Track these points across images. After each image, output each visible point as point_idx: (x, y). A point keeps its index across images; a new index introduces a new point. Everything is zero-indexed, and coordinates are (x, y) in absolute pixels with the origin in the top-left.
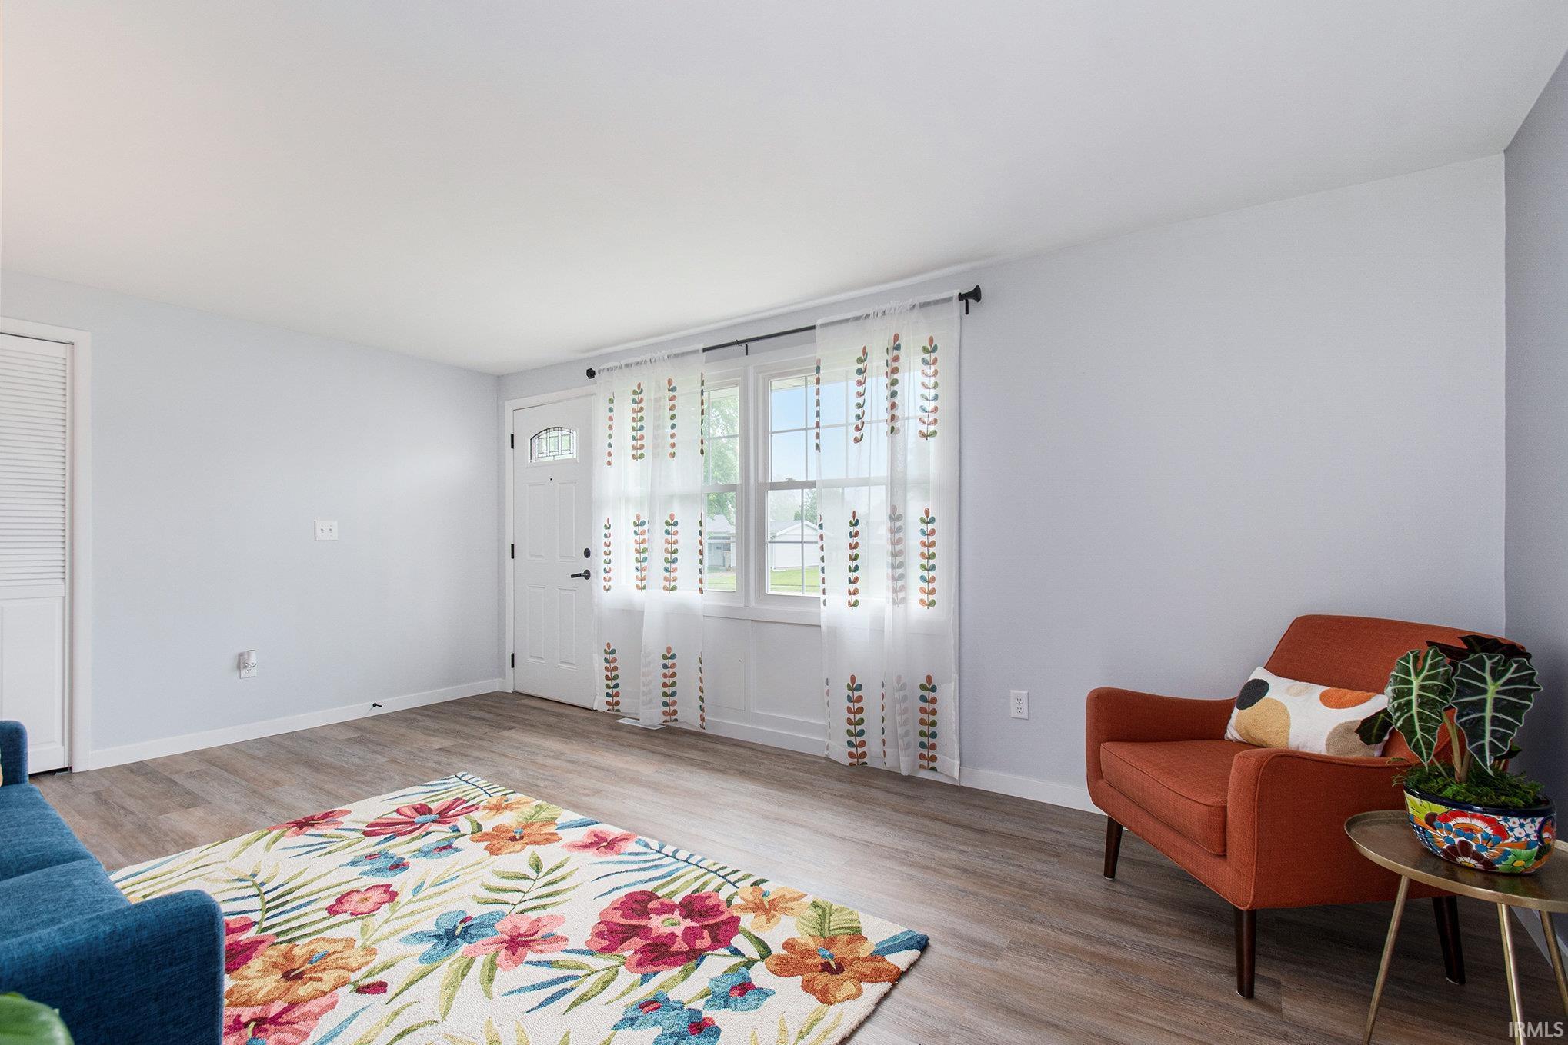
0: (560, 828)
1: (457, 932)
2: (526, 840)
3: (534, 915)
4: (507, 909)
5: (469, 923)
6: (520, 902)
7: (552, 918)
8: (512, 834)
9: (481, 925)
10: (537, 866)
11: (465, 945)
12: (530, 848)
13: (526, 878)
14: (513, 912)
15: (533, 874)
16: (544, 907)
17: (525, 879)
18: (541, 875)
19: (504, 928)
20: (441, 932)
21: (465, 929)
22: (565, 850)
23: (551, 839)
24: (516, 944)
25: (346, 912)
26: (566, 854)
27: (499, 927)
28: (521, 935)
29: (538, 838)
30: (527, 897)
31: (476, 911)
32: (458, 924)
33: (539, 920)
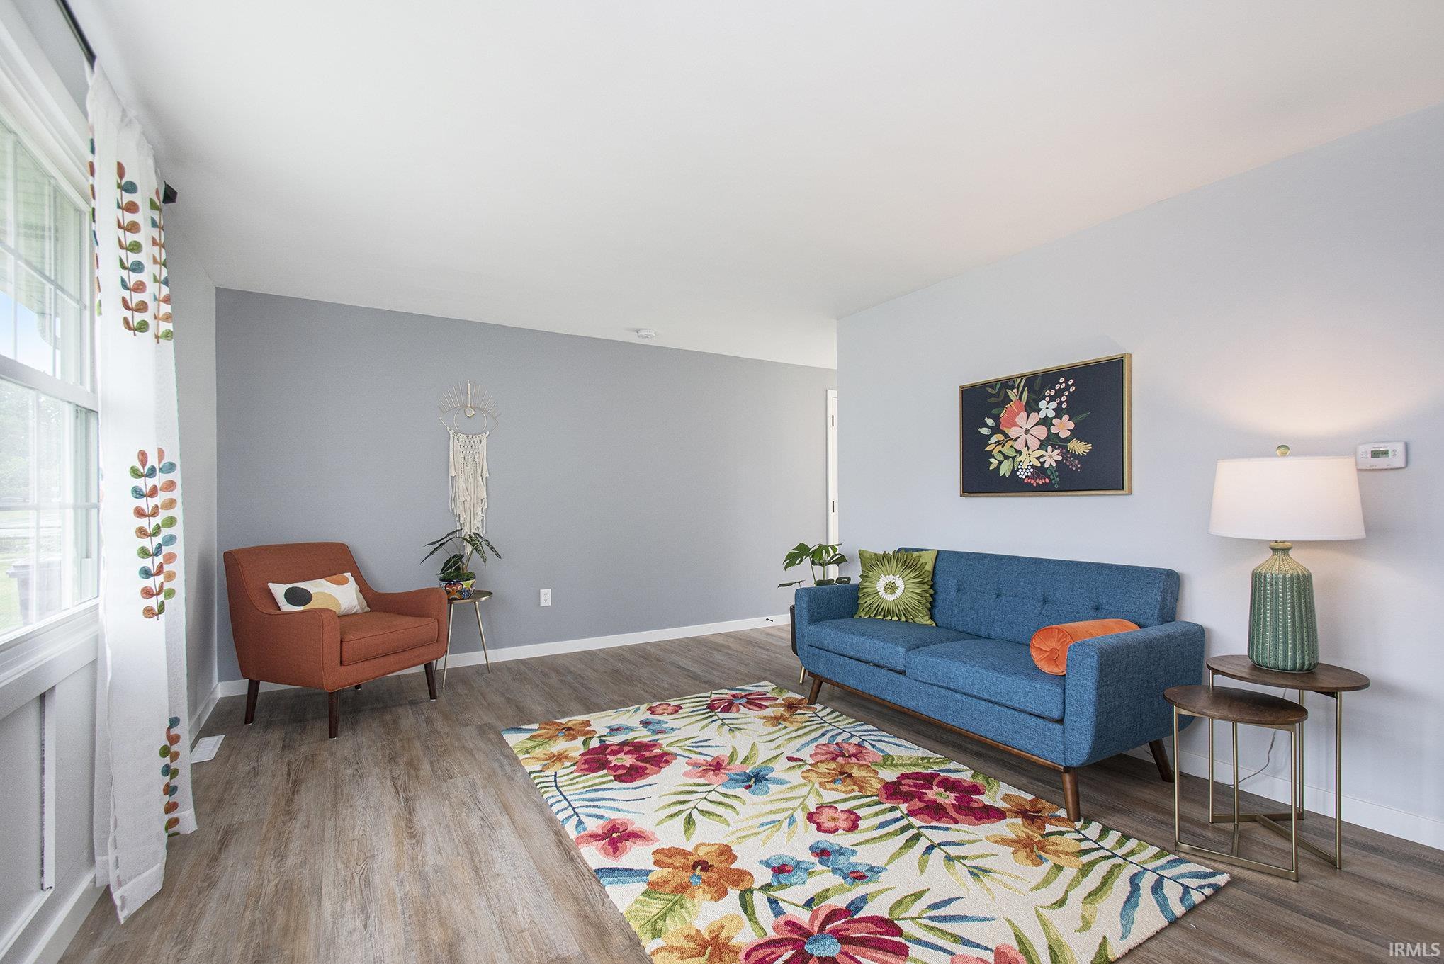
0: (646, 873)
1: (753, 780)
2: (691, 861)
3: (703, 781)
4: (720, 789)
5: (746, 784)
6: (709, 792)
7: (691, 777)
8: (704, 875)
9: (737, 781)
10: (689, 822)
11: (747, 771)
12: (689, 847)
13: (704, 813)
14: (716, 785)
15: (695, 814)
16: (695, 785)
17: (702, 811)
18: (688, 812)
19: (723, 776)
20: (764, 782)
21: (749, 780)
22: (658, 834)
23: (664, 856)
24: (717, 766)
25: (842, 811)
26: (659, 832)
27: (725, 778)
28: (713, 770)
29: (679, 861)
30: (703, 795)
31: (740, 791)
32: (754, 785)
33: (700, 777)
